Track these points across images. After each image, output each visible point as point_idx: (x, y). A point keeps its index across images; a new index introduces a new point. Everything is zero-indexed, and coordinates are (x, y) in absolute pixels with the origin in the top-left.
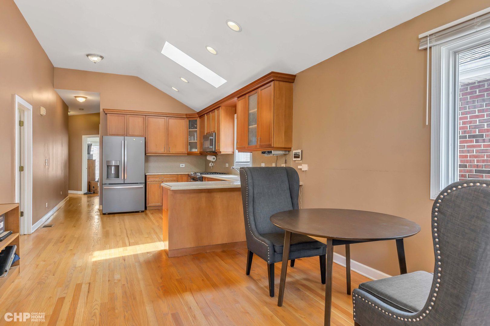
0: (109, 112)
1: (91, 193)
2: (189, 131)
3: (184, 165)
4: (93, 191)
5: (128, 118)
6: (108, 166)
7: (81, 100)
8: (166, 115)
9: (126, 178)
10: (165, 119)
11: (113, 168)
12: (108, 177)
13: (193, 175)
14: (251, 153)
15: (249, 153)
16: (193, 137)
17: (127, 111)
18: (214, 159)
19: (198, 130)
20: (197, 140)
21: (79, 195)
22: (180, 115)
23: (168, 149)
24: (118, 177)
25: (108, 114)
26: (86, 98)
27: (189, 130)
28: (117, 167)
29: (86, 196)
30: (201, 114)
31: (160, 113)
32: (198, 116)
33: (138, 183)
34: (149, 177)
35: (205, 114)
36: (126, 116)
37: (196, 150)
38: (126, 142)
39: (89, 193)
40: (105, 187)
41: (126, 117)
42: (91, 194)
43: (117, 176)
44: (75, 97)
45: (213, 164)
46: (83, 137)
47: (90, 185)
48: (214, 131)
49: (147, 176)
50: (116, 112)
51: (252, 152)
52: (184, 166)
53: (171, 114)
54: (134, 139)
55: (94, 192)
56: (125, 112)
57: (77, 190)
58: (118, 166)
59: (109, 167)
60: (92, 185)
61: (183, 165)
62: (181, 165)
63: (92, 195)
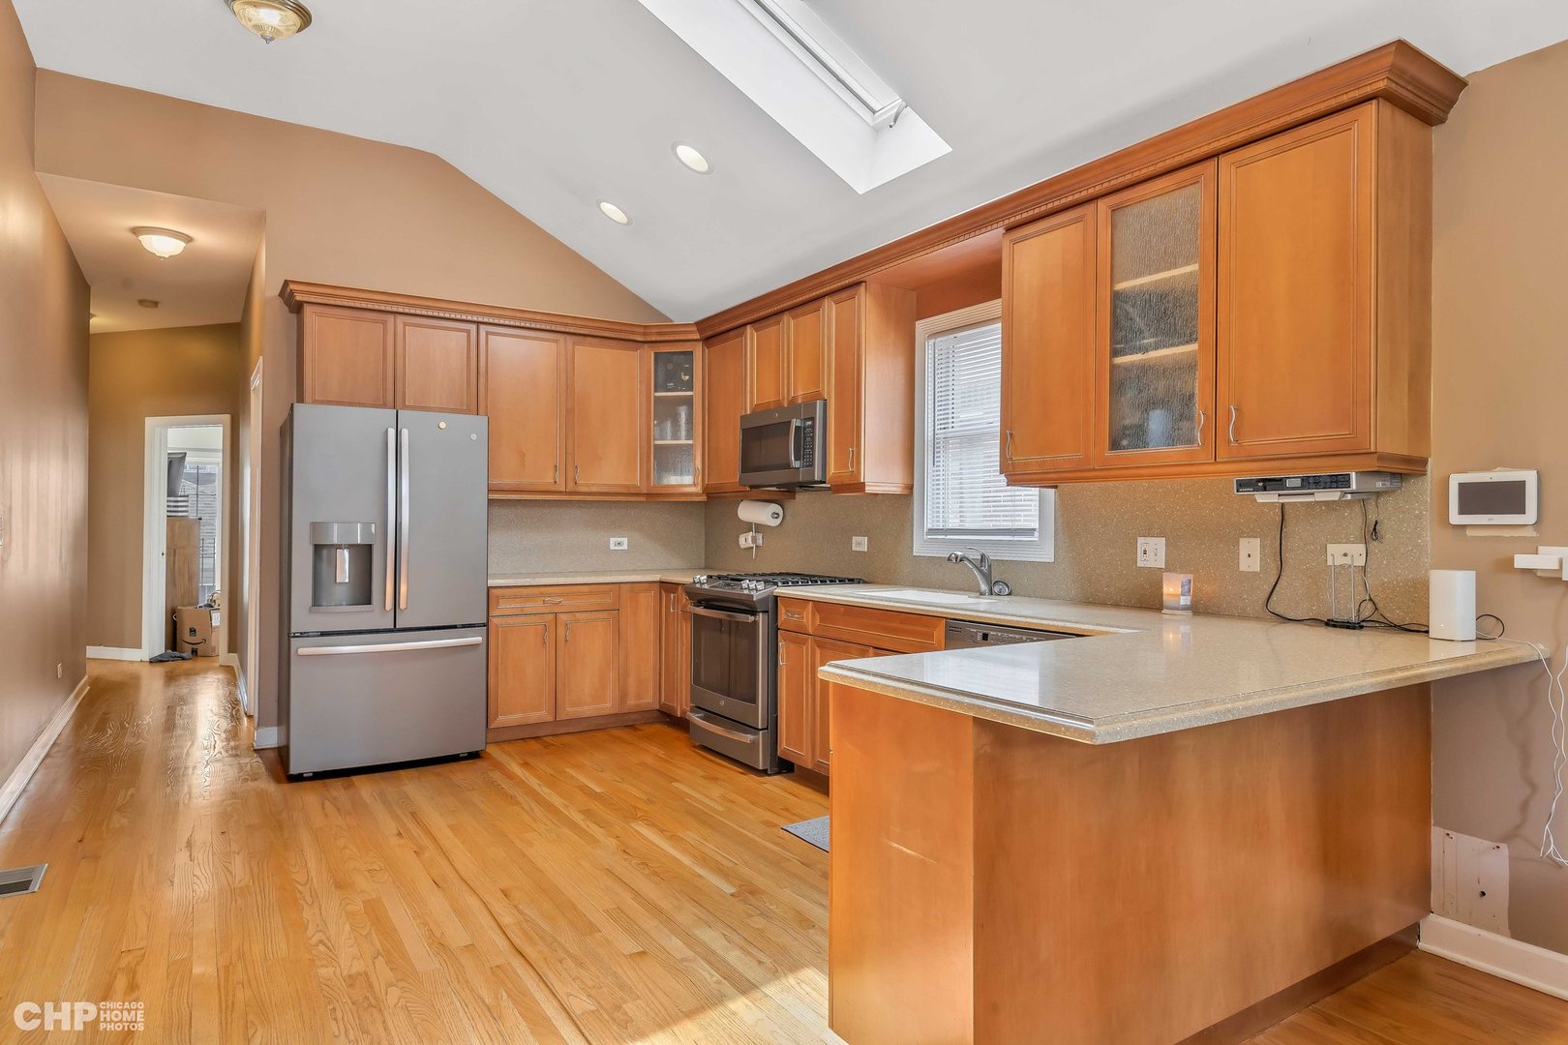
0: (312, 299)
1: (184, 655)
2: (655, 397)
3: (625, 540)
4: (188, 648)
5: (400, 327)
6: (318, 549)
7: (164, 247)
8: (566, 325)
9: (402, 605)
10: (556, 341)
11: (344, 557)
12: (316, 602)
13: (706, 586)
14: (1052, 491)
15: (1034, 492)
16: (668, 425)
17: (398, 300)
18: (776, 515)
19: (696, 393)
20: (688, 438)
21: (131, 668)
22: (621, 331)
23: (570, 474)
24: (368, 601)
25: (308, 310)
26: (188, 239)
27: (658, 394)
28: (364, 555)
29: (159, 670)
30: (719, 330)
31: (538, 317)
32: (697, 336)
33: (455, 627)
34: (498, 598)
35: (745, 325)
36: (391, 318)
37: (688, 479)
38: (405, 433)
39: (174, 658)
40: (302, 651)
41: (390, 326)
42: (183, 659)
43: (364, 595)
44: (136, 231)
45: (760, 536)
46: (150, 422)
47: (174, 624)
48: (818, 395)
49: (492, 591)
50: (344, 297)
51: (1056, 487)
52: (625, 547)
53: (583, 323)
54: (443, 425)
55: (194, 652)
56: (387, 302)
57: (120, 643)
58: (370, 546)
59: (325, 552)
60: (186, 624)
61: (619, 542)
62: (613, 540)
63: (187, 665)
